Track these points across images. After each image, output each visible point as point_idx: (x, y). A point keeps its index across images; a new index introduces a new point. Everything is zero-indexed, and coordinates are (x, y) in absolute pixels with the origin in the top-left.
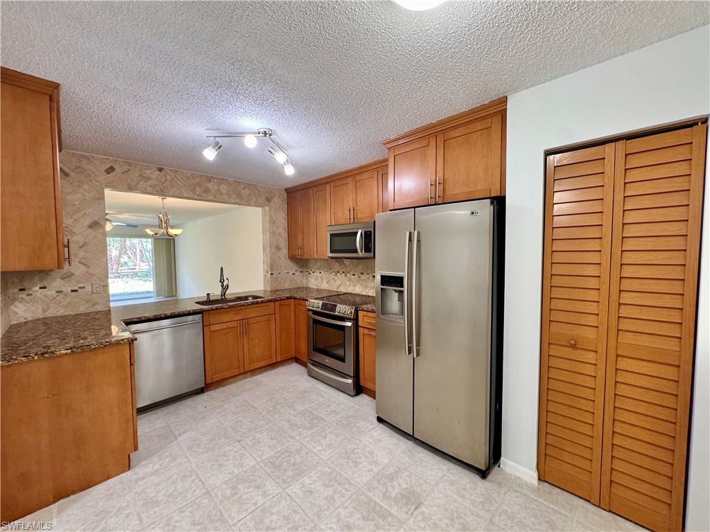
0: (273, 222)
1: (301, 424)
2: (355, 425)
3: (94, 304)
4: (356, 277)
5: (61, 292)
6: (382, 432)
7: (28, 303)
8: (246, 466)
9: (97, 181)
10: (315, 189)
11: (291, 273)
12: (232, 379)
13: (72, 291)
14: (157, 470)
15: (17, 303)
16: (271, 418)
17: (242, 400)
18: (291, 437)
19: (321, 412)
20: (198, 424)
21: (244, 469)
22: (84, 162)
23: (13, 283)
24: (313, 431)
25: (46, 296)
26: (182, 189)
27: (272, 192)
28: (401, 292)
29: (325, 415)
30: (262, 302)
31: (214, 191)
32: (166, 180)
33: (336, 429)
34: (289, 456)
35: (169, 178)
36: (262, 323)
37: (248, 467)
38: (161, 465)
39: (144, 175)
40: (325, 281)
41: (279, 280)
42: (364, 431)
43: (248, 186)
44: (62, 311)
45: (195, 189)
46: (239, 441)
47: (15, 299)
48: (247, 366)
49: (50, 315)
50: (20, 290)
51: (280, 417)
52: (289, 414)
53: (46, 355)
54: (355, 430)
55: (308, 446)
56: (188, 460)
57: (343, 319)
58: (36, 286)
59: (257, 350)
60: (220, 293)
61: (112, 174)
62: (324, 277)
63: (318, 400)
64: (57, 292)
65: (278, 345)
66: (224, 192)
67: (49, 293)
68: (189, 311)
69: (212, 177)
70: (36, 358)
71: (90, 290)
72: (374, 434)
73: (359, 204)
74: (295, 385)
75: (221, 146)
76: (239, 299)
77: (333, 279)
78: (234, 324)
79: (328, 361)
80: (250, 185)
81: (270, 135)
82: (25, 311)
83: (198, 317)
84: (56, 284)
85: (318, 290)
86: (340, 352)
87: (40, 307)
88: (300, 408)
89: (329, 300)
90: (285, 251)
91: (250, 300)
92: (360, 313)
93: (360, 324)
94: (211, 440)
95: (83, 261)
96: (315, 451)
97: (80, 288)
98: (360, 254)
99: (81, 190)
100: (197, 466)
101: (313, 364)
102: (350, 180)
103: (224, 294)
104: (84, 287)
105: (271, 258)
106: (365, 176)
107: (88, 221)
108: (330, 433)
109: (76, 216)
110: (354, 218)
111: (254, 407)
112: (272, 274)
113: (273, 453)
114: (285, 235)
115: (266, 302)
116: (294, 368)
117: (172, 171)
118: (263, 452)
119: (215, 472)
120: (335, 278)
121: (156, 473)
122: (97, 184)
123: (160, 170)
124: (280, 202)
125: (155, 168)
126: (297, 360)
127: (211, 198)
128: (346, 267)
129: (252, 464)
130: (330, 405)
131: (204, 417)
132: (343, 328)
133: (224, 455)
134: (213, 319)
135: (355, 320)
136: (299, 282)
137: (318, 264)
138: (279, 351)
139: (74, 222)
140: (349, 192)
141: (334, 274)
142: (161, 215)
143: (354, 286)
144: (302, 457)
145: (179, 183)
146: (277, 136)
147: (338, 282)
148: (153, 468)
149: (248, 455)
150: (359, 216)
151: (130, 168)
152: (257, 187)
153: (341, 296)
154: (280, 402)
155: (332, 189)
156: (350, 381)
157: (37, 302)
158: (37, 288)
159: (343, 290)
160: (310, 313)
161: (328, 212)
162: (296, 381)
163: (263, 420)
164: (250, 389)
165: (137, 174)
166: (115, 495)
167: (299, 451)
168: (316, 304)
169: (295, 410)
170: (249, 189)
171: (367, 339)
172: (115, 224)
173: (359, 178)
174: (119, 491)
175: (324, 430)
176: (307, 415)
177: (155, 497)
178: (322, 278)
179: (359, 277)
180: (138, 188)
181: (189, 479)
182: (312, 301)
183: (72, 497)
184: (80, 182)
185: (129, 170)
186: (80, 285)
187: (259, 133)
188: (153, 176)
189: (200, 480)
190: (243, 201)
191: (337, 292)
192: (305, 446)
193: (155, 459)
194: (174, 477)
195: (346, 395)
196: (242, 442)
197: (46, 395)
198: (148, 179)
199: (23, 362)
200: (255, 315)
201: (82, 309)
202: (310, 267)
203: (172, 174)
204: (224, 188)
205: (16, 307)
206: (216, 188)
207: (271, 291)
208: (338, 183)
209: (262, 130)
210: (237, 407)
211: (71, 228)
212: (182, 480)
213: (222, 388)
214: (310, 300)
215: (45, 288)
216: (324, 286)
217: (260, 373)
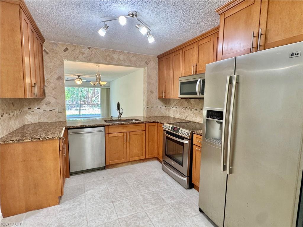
0: (149, 76)
1: (150, 200)
2: (183, 210)
3: (59, 118)
4: (197, 111)
5: (46, 111)
6: (200, 219)
7: (32, 115)
8: (111, 219)
9: (60, 56)
10: (174, 54)
11: (159, 107)
12: (120, 165)
13: (50, 111)
14: (71, 208)
15: (27, 115)
16: (134, 192)
17: (122, 178)
18: (142, 208)
19: (163, 195)
20: (97, 187)
21: (110, 220)
22: (55, 46)
23: (26, 105)
24: (156, 207)
25: (39, 112)
26: (100, 58)
27: (149, 59)
28: (221, 123)
29: (166, 198)
30: (138, 123)
31: (116, 59)
32: (92, 54)
33: (170, 209)
34: (137, 220)
35: (93, 52)
36: (138, 135)
37: (113, 220)
38: (73, 206)
39: (81, 52)
40: (179, 113)
41: (152, 111)
42: (188, 215)
43: (135, 55)
44: (46, 120)
45: (106, 58)
46: (113, 202)
47: (26, 113)
48: (128, 158)
49: (41, 122)
50: (29, 109)
51: (139, 193)
52: (145, 192)
53: (20, 141)
54: (182, 213)
55: (150, 216)
56: (86, 207)
57: (183, 138)
58: (36, 107)
59: (134, 150)
60: (118, 117)
61: (67, 52)
62: (178, 110)
63: (164, 187)
64: (44, 111)
65: (147, 149)
66: (122, 59)
67: (41, 111)
68: (98, 125)
69: (115, 51)
70: (16, 142)
71: (58, 111)
72: (195, 220)
73: (200, 61)
74: (153, 174)
75: (108, 27)
76: (128, 120)
77: (183, 112)
78: (122, 134)
79: (173, 163)
80: (137, 54)
81: (136, 16)
82: (31, 119)
83: (102, 128)
84: (44, 107)
85: (174, 119)
86: (180, 159)
87: (37, 117)
88: (152, 189)
89: (176, 125)
90: (156, 94)
91: (134, 121)
92: (195, 136)
93: (194, 142)
94: (100, 197)
95: (54, 96)
96: (153, 221)
97: (53, 109)
98: (199, 96)
99: (53, 61)
100: (88, 211)
101: (165, 164)
102: (195, 45)
103: (120, 117)
104: (55, 109)
105: (147, 98)
106: (206, 40)
107: (56, 77)
108: (166, 211)
109: (52, 74)
110: (196, 71)
111: (127, 183)
112: (147, 107)
113: (128, 215)
114: (156, 84)
115: (140, 123)
116: (156, 163)
117: (95, 48)
118: (123, 212)
119: (95, 218)
120: (185, 111)
121: (69, 210)
122: (60, 57)
123: (89, 48)
124: (154, 64)
125: (86, 48)
126: (158, 159)
127: (115, 63)
128: (192, 104)
129: (115, 219)
130: (170, 192)
131: (101, 184)
132: (182, 144)
133: (103, 209)
134: (111, 130)
135: (191, 140)
136: (163, 113)
137: (175, 102)
138: (147, 152)
139: (50, 77)
140: (194, 53)
141: (184, 109)
142: (97, 75)
143: (196, 118)
144: (144, 223)
145: (99, 55)
146: (141, 16)
147: (186, 114)
148: (69, 206)
149: (115, 212)
150: (200, 70)
151: (75, 48)
152: (140, 56)
153: (188, 123)
154: (142, 183)
155: (184, 52)
156: (185, 179)
157: (36, 115)
158: (36, 108)
159: (189, 119)
160: (165, 132)
161: (181, 68)
162: (154, 172)
163: (129, 193)
164: (129, 172)
165: (78, 51)
166: (49, 216)
167: (143, 218)
168: (168, 127)
169: (149, 190)
170: (136, 57)
171: (198, 153)
172: (83, 80)
173: (200, 43)
174: (51, 215)
175: (162, 208)
176: (155, 195)
177: (64, 223)
178: (177, 111)
179: (200, 112)
180: (78, 59)
181: (82, 218)
182: (167, 125)
183: (33, 211)
184: (53, 56)
185: (74, 49)
186: (53, 108)
187: (129, 15)
188: (86, 52)
189: (87, 221)
190: (132, 64)
191: (185, 120)
192: (148, 216)
193: (71, 201)
194: (76, 215)
195: (182, 187)
196: (114, 203)
197: (21, 161)
198: (84, 53)
199: (11, 144)
200: (134, 130)
201: (54, 120)
202: (171, 104)
203: (95, 50)
204: (122, 57)
205: (27, 116)
206: (118, 57)
207: (147, 117)
208: (188, 48)
209: (131, 13)
210: (118, 181)
211: (49, 80)
212: (79, 217)
213: (114, 168)
214: (165, 124)
215: (39, 108)
216: (178, 116)
217: (136, 163)
